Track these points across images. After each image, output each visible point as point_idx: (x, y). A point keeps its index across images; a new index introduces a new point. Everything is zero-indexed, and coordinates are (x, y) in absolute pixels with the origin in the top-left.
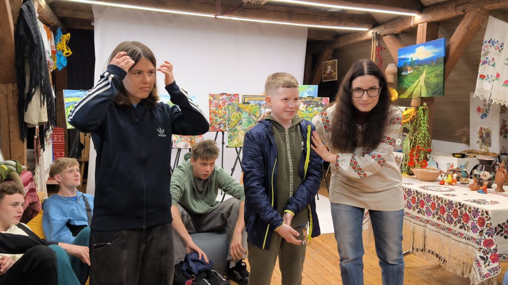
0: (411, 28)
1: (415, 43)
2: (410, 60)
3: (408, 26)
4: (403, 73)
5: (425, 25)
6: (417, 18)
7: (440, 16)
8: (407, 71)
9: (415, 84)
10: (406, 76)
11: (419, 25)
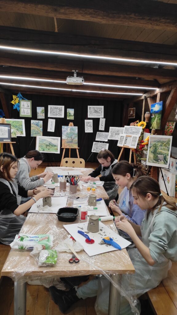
0: (155, 95)
1: (156, 102)
2: (153, 111)
3: (154, 94)
4: (152, 117)
5: (160, 93)
6: (158, 91)
7: (164, 90)
8: (152, 116)
9: (154, 123)
10: (152, 118)
11: (158, 94)
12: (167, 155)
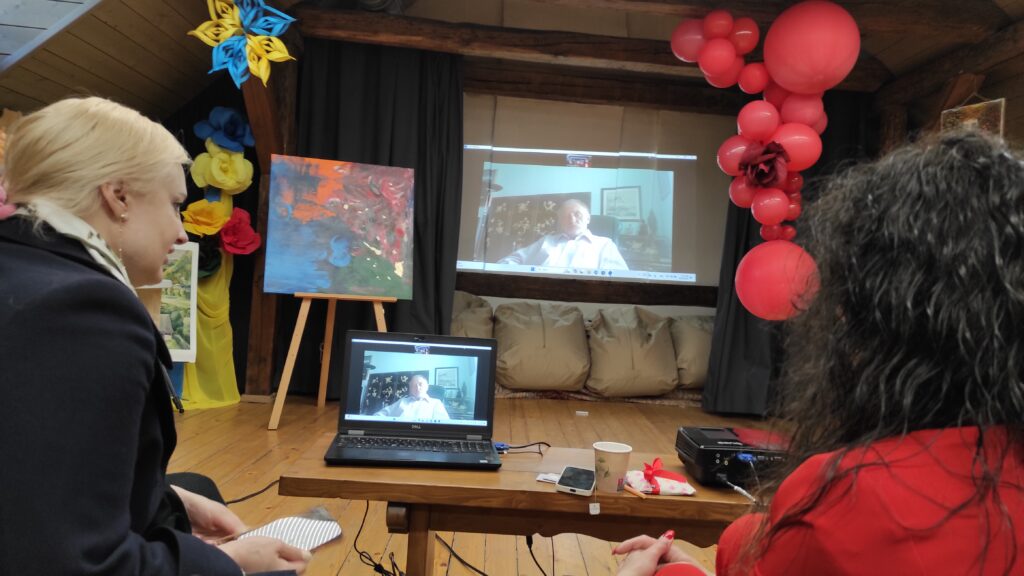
12: (181, 312)
